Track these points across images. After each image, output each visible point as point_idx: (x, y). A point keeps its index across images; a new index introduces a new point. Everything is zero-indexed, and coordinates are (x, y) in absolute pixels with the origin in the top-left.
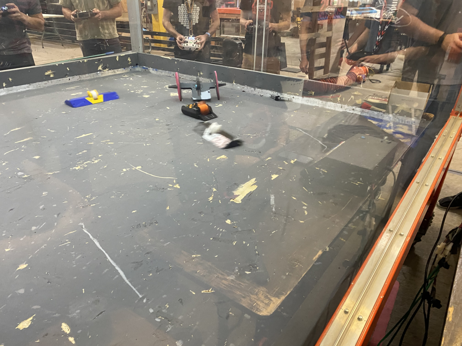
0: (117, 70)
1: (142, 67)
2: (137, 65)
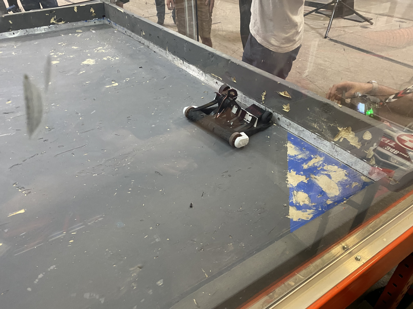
0: (76, 23)
1: (107, 19)
2: (104, 16)
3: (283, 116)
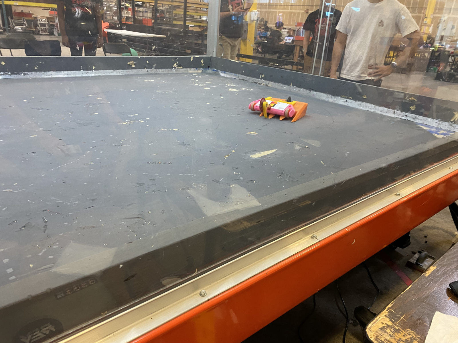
0: (190, 69)
1: (212, 69)
2: (209, 67)
3: (410, 113)
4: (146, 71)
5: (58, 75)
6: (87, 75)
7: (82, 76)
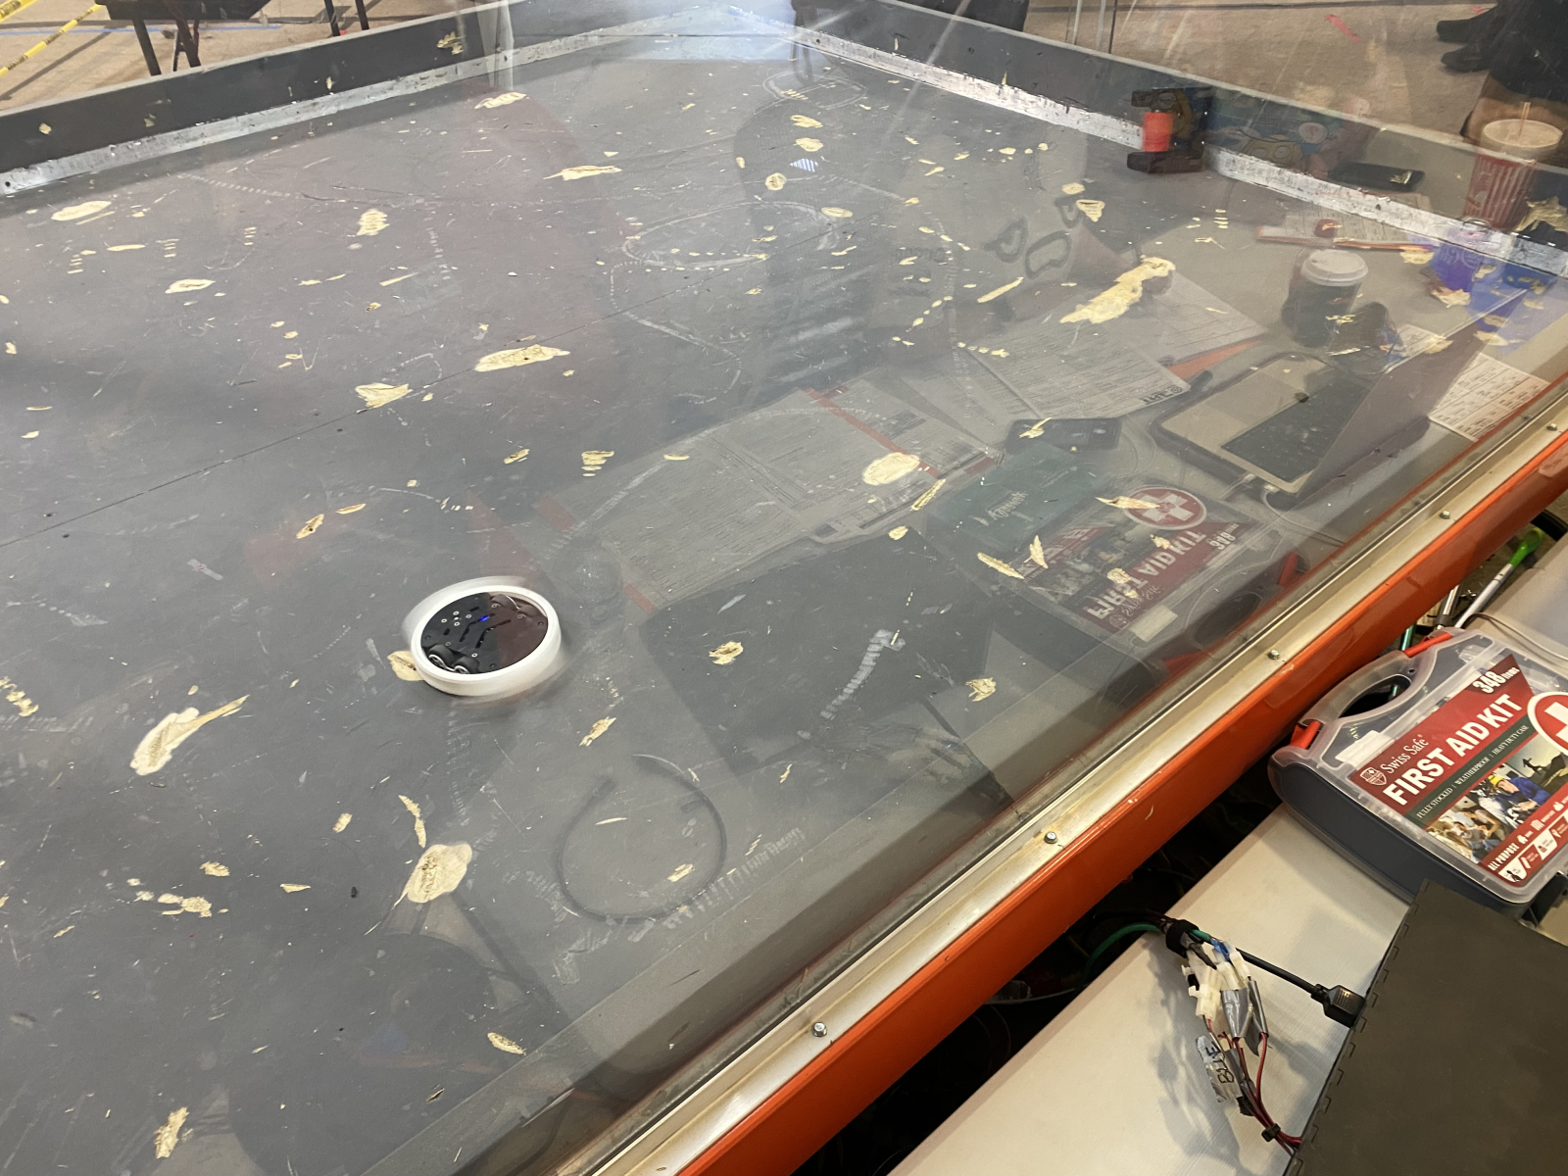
3: (1392, 200)
4: (503, 59)
5: (222, 131)
6: (313, 115)
7: (298, 121)
